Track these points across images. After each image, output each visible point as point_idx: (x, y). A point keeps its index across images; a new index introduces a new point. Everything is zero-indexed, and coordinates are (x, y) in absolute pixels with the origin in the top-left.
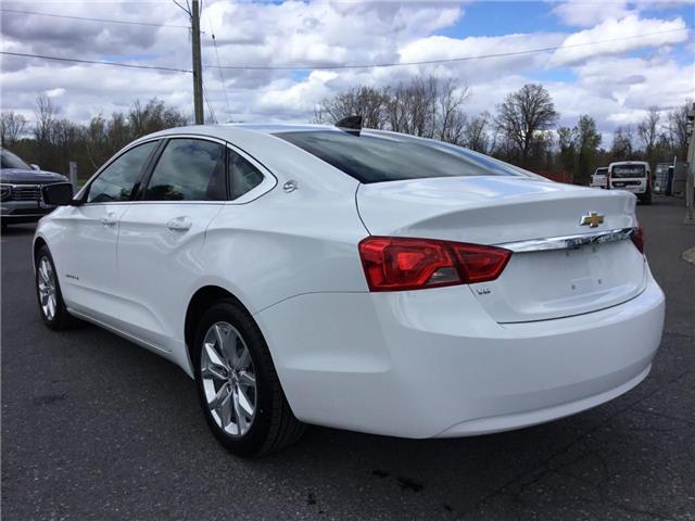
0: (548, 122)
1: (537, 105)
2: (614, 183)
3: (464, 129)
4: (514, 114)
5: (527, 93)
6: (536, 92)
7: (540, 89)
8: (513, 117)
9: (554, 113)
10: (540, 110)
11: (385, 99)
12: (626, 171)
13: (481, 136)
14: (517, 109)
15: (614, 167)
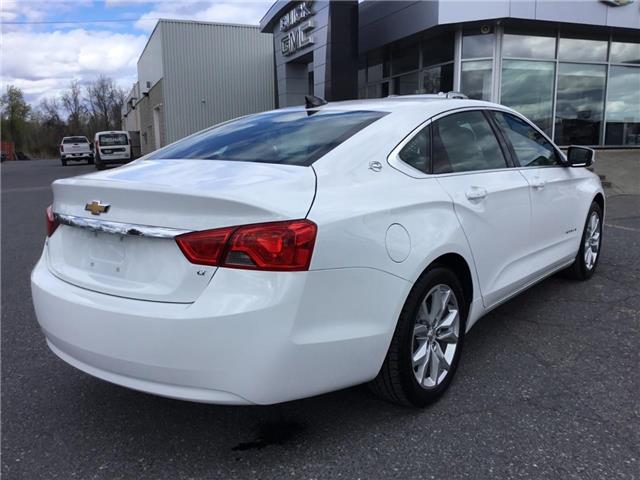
2: (103, 151)
12: (111, 140)
15: (100, 136)
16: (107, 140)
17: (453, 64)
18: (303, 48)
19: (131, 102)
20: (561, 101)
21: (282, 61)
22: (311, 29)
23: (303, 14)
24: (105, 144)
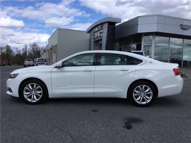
2: (39, 63)
15: (38, 59)
16: (40, 60)
17: (141, 44)
18: (99, 37)
19: (45, 50)
20: (171, 55)
21: (92, 41)
22: (102, 32)
23: (100, 29)
24: (40, 61)
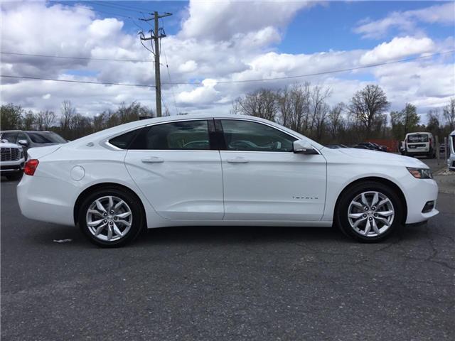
0: (383, 109)
1: (375, 98)
3: (327, 114)
4: (361, 104)
5: (369, 90)
6: (374, 90)
7: (377, 88)
8: (360, 106)
9: (386, 103)
10: (377, 101)
11: (278, 97)
12: (416, 138)
13: (339, 118)
14: (362, 101)
15: (409, 136)
16: (414, 138)
